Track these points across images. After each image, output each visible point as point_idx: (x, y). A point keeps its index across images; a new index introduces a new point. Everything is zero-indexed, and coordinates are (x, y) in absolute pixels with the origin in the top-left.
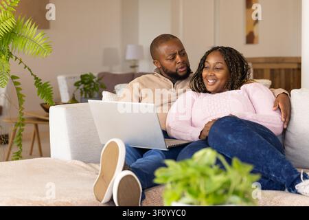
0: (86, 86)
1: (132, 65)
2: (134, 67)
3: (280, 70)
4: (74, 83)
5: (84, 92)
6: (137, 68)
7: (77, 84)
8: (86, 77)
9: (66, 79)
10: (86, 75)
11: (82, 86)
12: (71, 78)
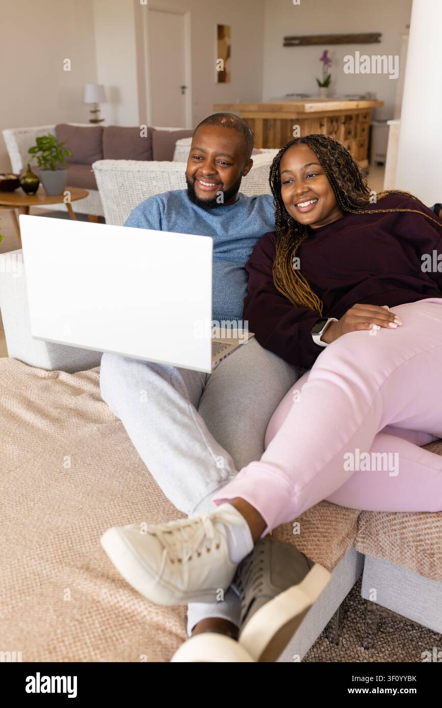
0: (46, 153)
1: (93, 109)
2: (95, 112)
3: (275, 120)
4: (28, 148)
5: (43, 162)
6: (98, 113)
7: (32, 151)
8: (44, 142)
9: (15, 134)
10: (45, 138)
11: (40, 154)
12: (20, 133)
